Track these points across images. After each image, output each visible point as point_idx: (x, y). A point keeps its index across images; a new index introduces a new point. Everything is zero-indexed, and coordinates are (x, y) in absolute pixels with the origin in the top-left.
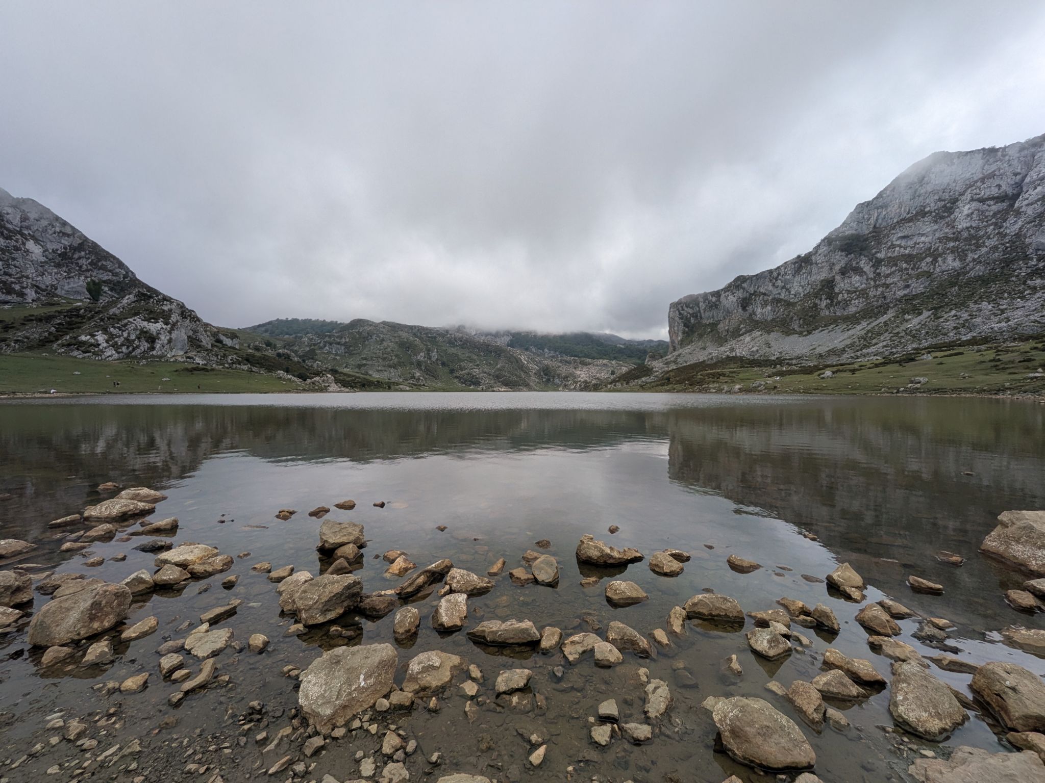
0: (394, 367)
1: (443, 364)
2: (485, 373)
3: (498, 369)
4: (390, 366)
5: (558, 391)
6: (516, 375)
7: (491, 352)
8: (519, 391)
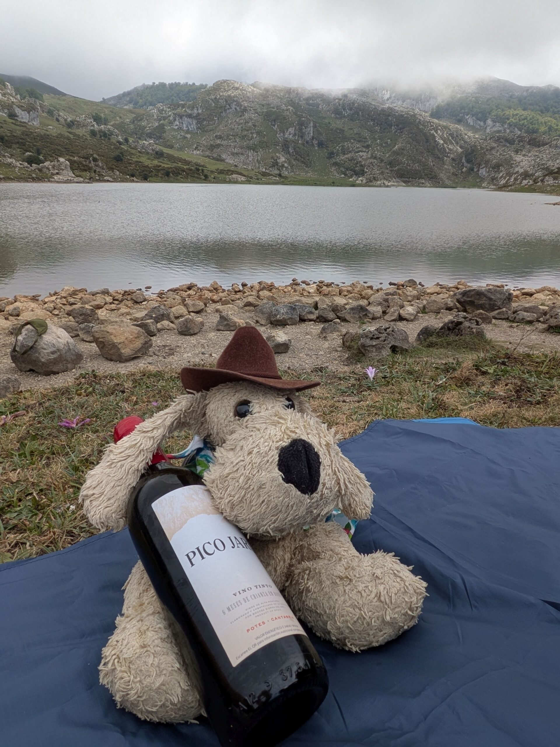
0: (253, 148)
1: (321, 144)
2: (375, 158)
3: (396, 153)
4: (249, 148)
5: (480, 187)
6: (419, 162)
7: (390, 126)
8: (419, 186)
